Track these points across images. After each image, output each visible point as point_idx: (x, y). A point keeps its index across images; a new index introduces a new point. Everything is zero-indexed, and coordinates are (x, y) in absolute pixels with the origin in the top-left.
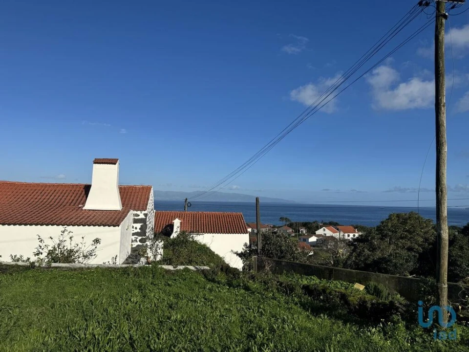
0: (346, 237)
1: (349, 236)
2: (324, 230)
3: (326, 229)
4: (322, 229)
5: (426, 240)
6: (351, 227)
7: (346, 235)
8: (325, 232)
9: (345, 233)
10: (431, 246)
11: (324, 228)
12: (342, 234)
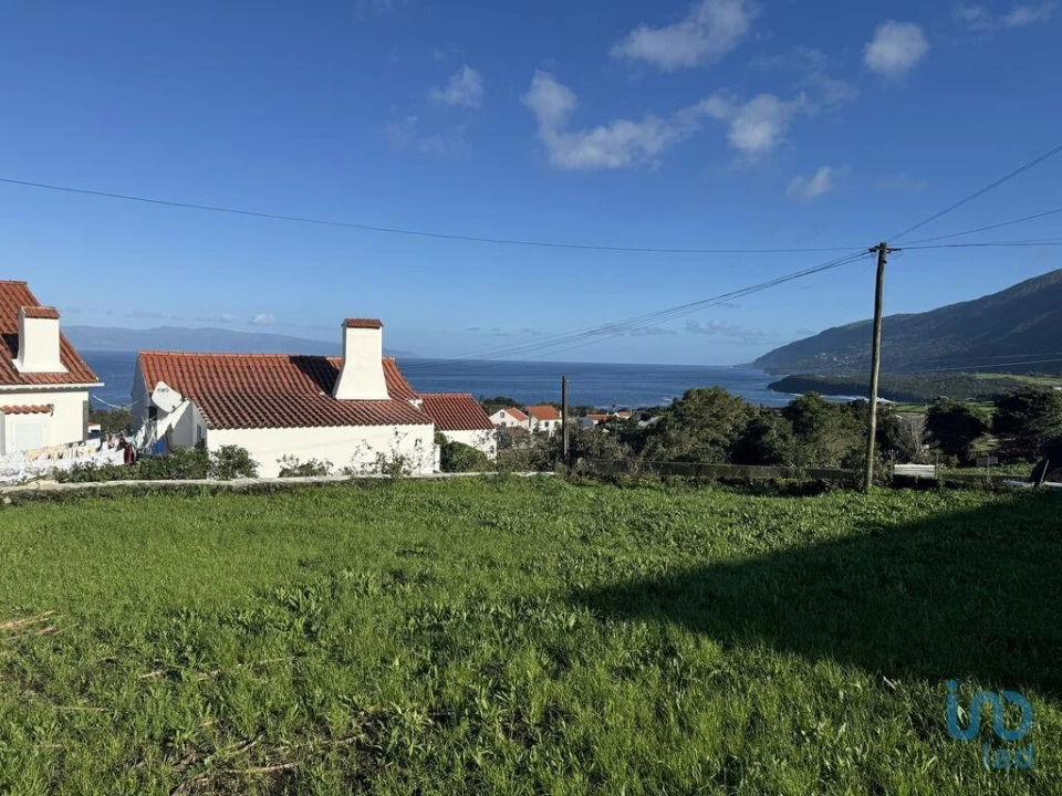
0: (543, 428)
1: (547, 425)
2: (503, 415)
3: (506, 413)
4: (498, 414)
5: (736, 427)
6: (551, 408)
7: (543, 422)
8: (504, 420)
9: (540, 419)
10: (742, 437)
11: (502, 411)
12: (534, 420)
